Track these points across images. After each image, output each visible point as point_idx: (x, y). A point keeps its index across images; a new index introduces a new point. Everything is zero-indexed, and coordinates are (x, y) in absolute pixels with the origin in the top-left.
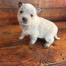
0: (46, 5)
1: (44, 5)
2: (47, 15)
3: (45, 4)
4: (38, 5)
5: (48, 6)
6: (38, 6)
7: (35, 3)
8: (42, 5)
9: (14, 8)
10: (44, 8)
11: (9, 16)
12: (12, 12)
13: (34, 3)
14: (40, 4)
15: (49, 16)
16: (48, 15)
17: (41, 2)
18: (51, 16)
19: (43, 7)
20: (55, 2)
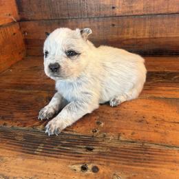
0: (137, 8)
2: (142, 34)
4: (113, 8)
5: (141, 11)
6: (114, 10)
7: (105, 3)
8: (123, 8)
9: (61, 18)
10: (130, 14)
13: (101, 3)
14: (117, 5)
15: (150, 38)
16: (144, 35)
18: (155, 38)
19: (127, 14)
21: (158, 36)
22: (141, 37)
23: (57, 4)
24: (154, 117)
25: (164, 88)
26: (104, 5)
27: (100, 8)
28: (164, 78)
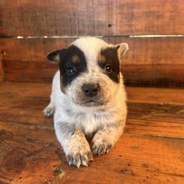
0: (138, 27)
1: (130, 26)
2: (143, 59)
3: (133, 23)
4: (110, 26)
5: (142, 30)
6: (110, 29)
7: (100, 19)
8: (121, 26)
11: (36, 57)
12: (42, 46)
13: (96, 19)
14: (114, 22)
15: (153, 65)
16: (145, 61)
17: (120, 16)
18: (159, 65)
19: (125, 34)
20: (167, 15)
21: (163, 62)
22: (142, 63)
23: (43, 19)
24: (145, 166)
25: (165, 124)
26: (99, 22)
27: (94, 26)
28: (166, 111)
